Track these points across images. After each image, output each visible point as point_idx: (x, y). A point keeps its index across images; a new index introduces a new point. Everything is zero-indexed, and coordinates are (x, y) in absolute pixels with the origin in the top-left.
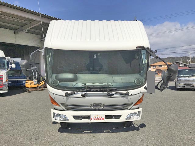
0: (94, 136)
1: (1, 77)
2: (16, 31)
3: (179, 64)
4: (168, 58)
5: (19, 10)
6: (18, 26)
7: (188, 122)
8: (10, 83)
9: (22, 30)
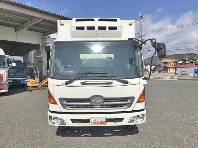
0: (94, 141)
1: (1, 76)
2: (17, 29)
3: (185, 61)
4: (173, 55)
5: (22, 7)
6: (19, 23)
7: (196, 124)
8: (12, 82)
9: (23, 28)
